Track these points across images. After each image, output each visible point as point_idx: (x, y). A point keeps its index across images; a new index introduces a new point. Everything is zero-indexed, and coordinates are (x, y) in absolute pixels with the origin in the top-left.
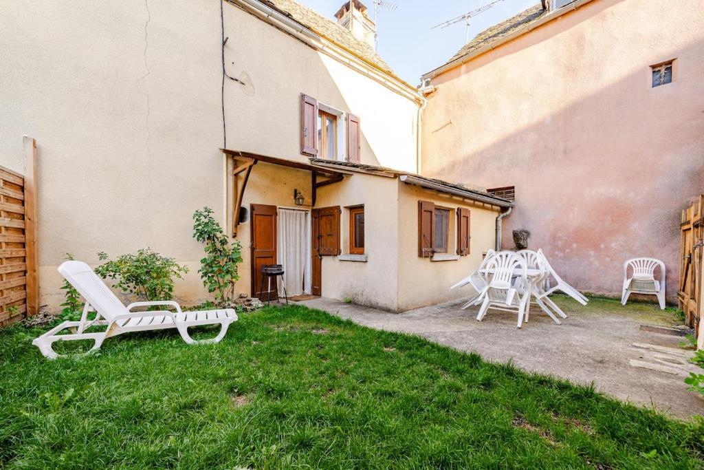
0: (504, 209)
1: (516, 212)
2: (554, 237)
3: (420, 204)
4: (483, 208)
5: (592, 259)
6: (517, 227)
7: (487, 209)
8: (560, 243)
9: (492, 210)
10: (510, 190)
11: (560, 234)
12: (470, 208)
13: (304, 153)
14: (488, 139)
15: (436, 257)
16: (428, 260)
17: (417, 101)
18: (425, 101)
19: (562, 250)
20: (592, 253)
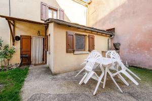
0: (111, 36)
1: (115, 36)
2: (130, 46)
3: (67, 33)
4: (102, 35)
5: (146, 54)
6: (115, 42)
7: (103, 36)
8: (132, 48)
9: (106, 36)
10: (113, 30)
11: (132, 44)
12: (95, 35)
13: (42, 20)
14: (106, 13)
15: (76, 53)
16: (72, 54)
17: (87, 6)
18: (89, 6)
19: (133, 50)
20: (146, 52)
